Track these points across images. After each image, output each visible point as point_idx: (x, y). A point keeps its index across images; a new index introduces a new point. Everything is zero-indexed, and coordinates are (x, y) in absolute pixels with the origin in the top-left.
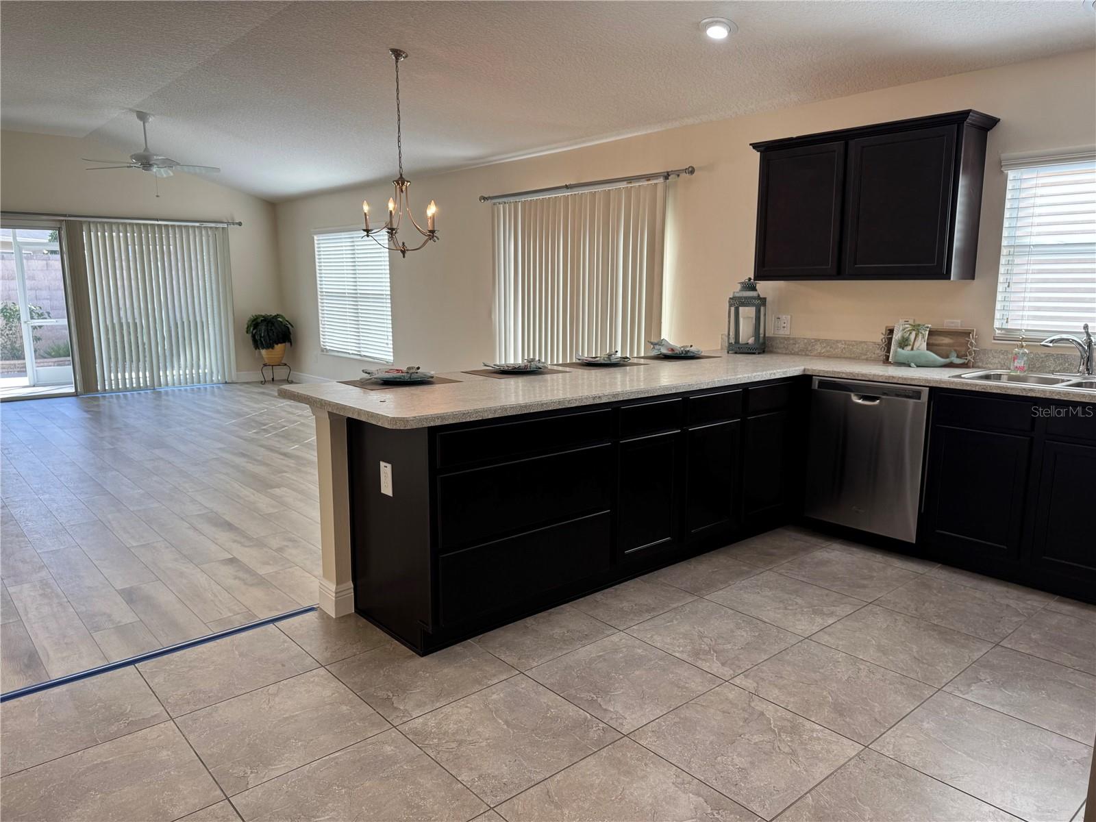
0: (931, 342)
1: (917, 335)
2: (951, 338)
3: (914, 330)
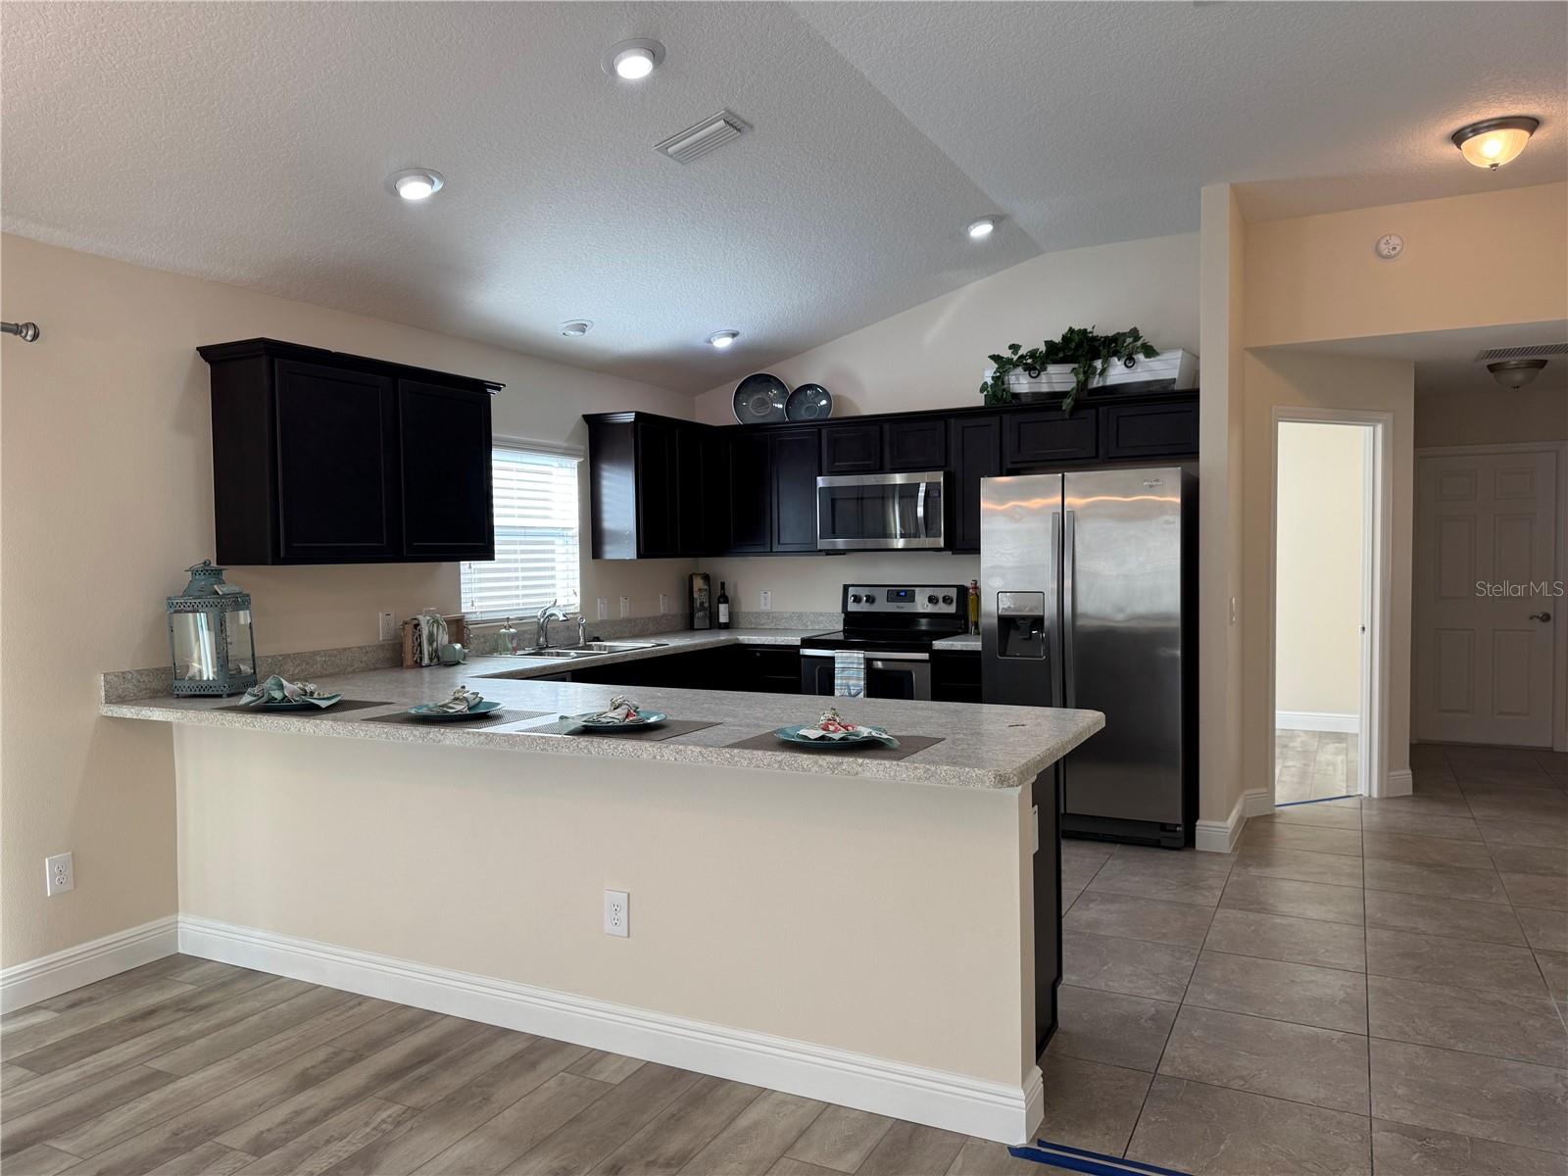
1: (438, 628)
3: (434, 622)
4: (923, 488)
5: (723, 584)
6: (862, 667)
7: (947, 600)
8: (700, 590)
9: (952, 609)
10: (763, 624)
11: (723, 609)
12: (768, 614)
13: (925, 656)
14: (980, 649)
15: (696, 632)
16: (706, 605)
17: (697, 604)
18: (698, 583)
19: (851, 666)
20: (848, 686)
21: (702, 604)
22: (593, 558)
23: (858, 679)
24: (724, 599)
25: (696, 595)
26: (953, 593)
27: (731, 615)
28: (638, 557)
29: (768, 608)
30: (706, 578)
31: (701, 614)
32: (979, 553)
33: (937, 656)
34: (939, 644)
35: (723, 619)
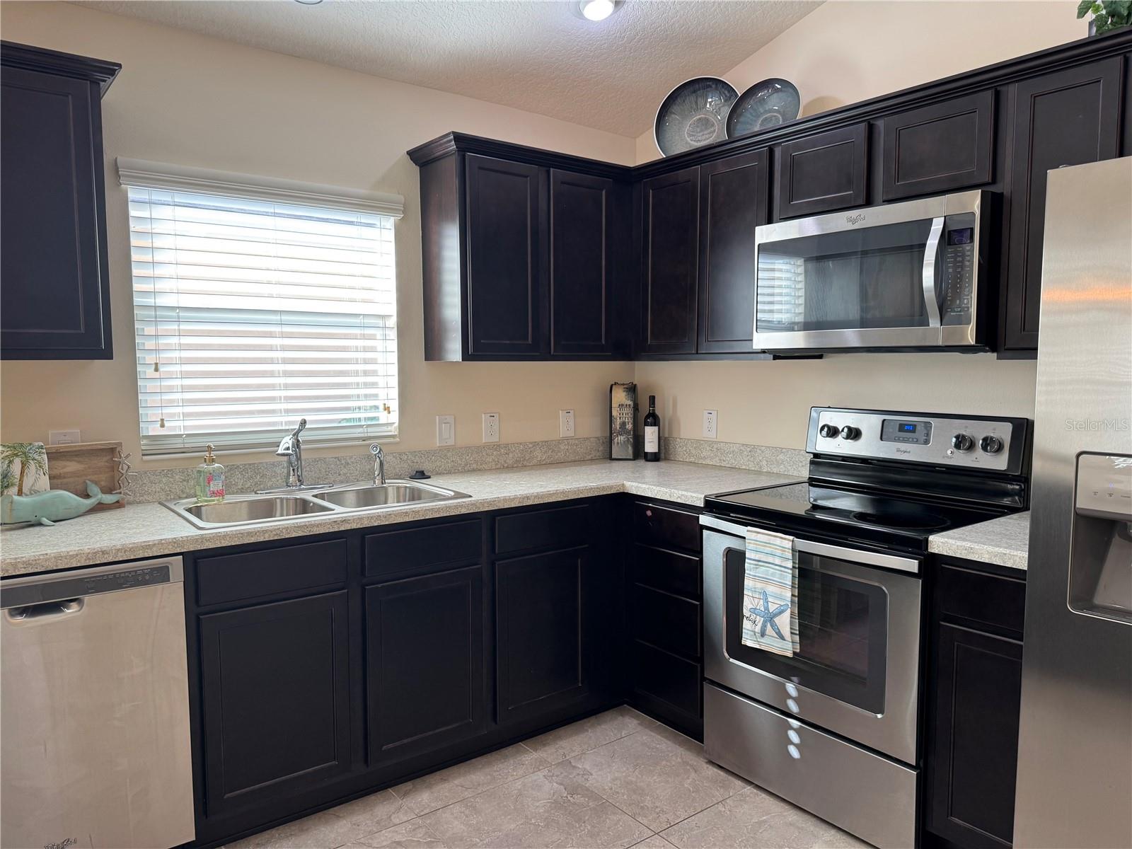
0: (56, 472)
1: (24, 465)
2: (79, 462)
3: (17, 455)
4: (937, 226)
5: (652, 399)
6: (790, 565)
7: (990, 444)
8: (621, 406)
9: (999, 463)
10: (705, 458)
11: (650, 434)
12: (711, 443)
13: (912, 565)
14: (1023, 565)
15: (615, 464)
16: (629, 426)
17: (617, 425)
18: (620, 397)
19: (770, 559)
20: (765, 594)
21: (623, 424)
22: (427, 359)
23: (782, 585)
24: (653, 419)
25: (614, 413)
26: (1004, 433)
27: (662, 440)
28: (464, 359)
29: (711, 435)
30: (632, 389)
31: (621, 438)
32: (1035, 358)
33: (934, 567)
34: (943, 543)
35: (650, 446)
